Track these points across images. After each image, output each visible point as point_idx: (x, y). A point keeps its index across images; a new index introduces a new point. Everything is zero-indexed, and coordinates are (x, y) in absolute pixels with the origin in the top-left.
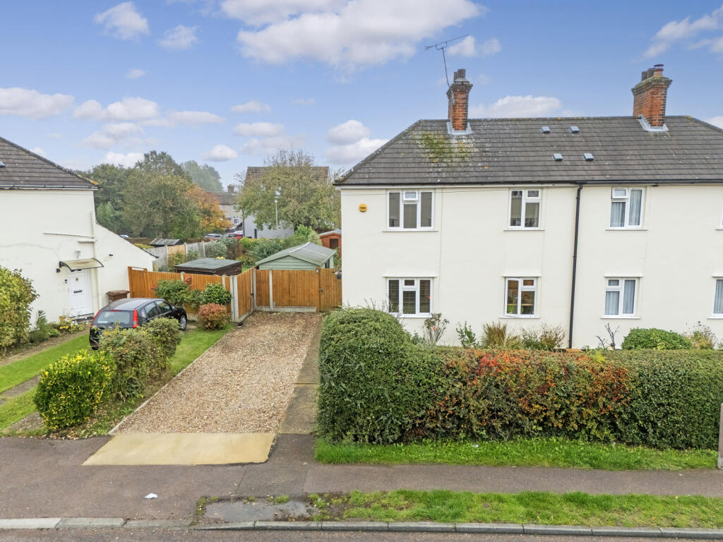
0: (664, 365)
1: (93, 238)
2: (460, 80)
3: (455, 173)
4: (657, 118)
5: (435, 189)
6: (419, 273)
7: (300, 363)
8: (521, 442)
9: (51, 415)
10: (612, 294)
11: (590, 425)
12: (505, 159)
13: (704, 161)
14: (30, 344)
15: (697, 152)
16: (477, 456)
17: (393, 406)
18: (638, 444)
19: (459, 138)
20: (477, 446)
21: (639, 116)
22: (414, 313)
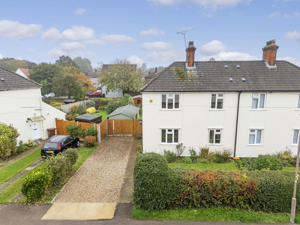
0: (270, 179)
1: (41, 108)
2: (191, 46)
3: (188, 87)
4: (272, 62)
5: (180, 93)
6: (174, 127)
7: (125, 164)
8: (213, 209)
9: (28, 197)
10: (252, 136)
11: (240, 203)
12: (209, 80)
13: (291, 82)
14: (17, 154)
15: (288, 77)
16: (196, 216)
17: (163, 196)
18: (259, 210)
19: (190, 70)
20: (196, 211)
21: (265, 60)
22: (172, 142)
